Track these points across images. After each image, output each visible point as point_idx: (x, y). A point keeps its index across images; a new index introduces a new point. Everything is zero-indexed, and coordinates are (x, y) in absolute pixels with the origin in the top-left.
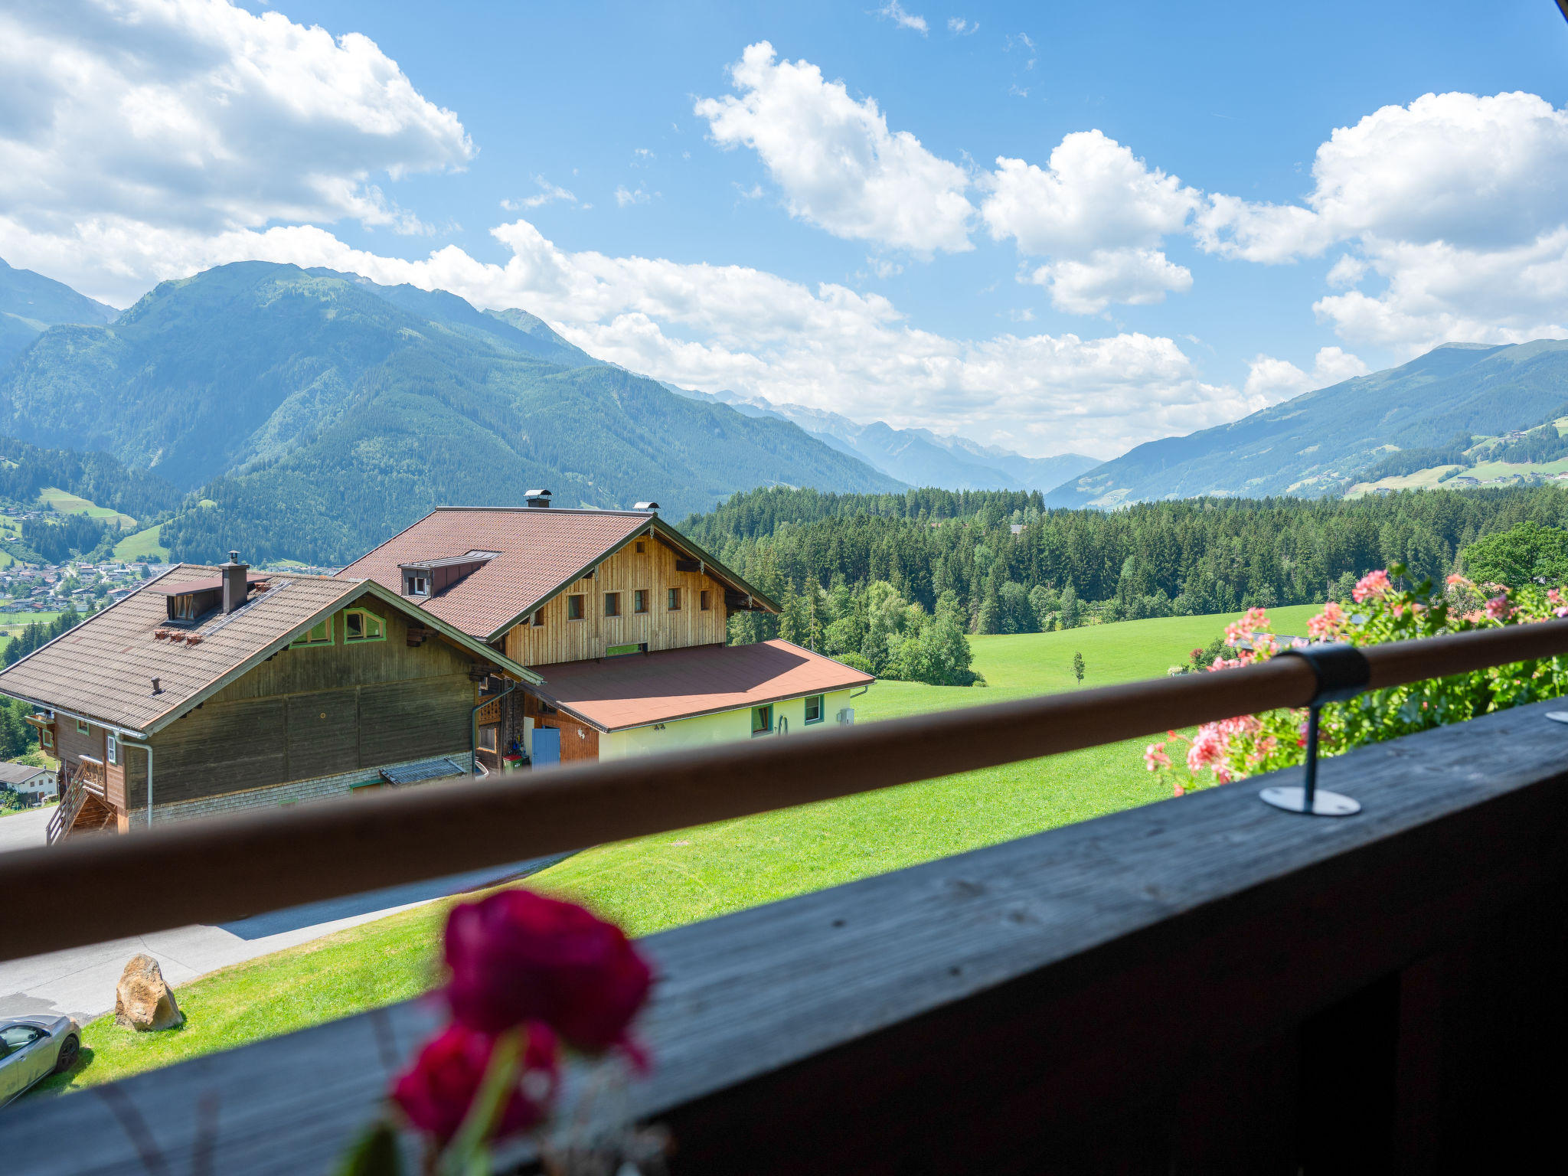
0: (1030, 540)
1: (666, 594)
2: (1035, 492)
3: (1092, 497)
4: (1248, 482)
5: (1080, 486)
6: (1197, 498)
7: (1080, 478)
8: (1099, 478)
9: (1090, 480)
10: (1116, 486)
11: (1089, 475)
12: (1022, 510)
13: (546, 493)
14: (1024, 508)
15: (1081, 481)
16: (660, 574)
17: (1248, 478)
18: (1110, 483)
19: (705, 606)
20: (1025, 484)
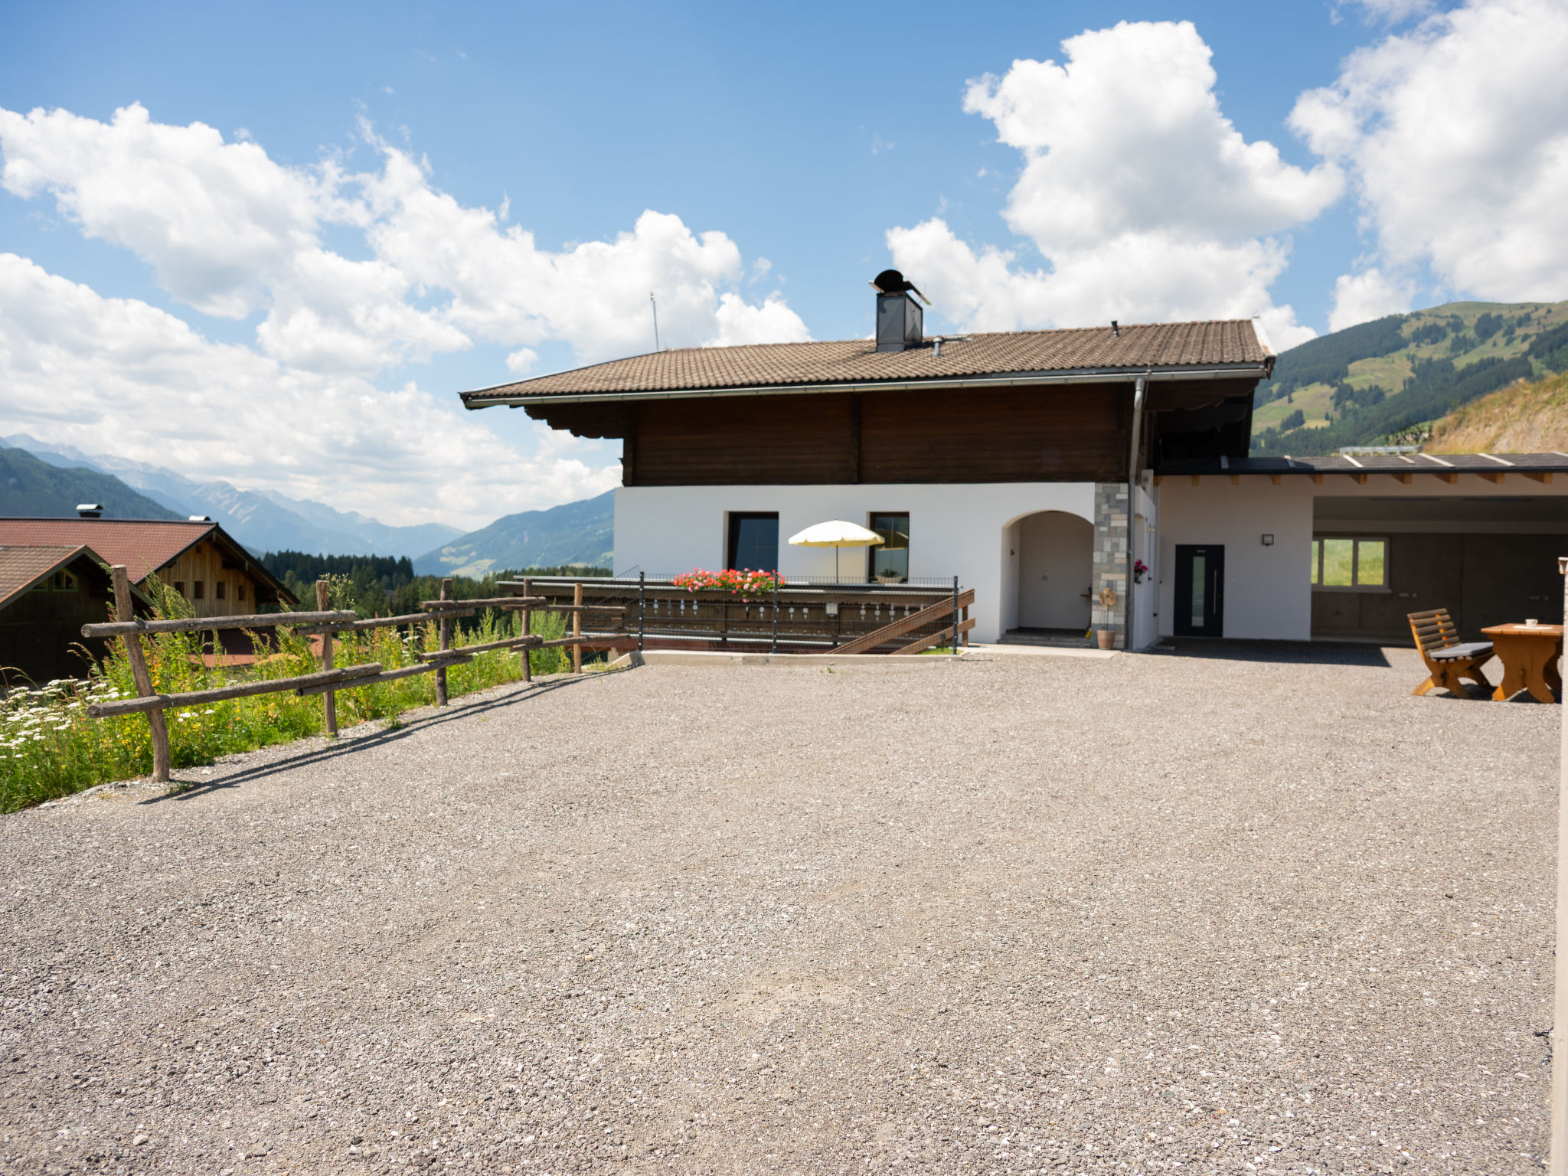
0: (407, 601)
1: (215, 586)
2: (403, 558)
3: (456, 567)
4: (603, 555)
5: (443, 555)
6: (559, 567)
7: (443, 547)
8: (463, 548)
9: (453, 550)
10: (480, 557)
11: (453, 544)
12: (390, 575)
13: (99, 507)
14: (392, 574)
15: (444, 551)
16: (212, 569)
17: (603, 551)
18: (474, 554)
19: (241, 598)
20: (394, 551)
